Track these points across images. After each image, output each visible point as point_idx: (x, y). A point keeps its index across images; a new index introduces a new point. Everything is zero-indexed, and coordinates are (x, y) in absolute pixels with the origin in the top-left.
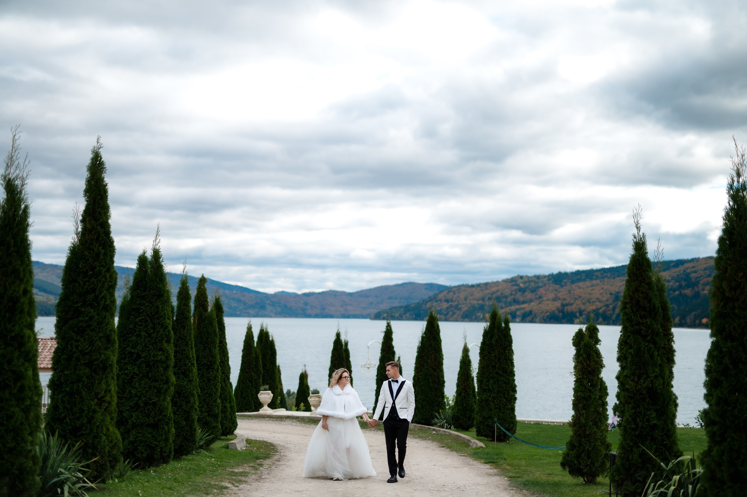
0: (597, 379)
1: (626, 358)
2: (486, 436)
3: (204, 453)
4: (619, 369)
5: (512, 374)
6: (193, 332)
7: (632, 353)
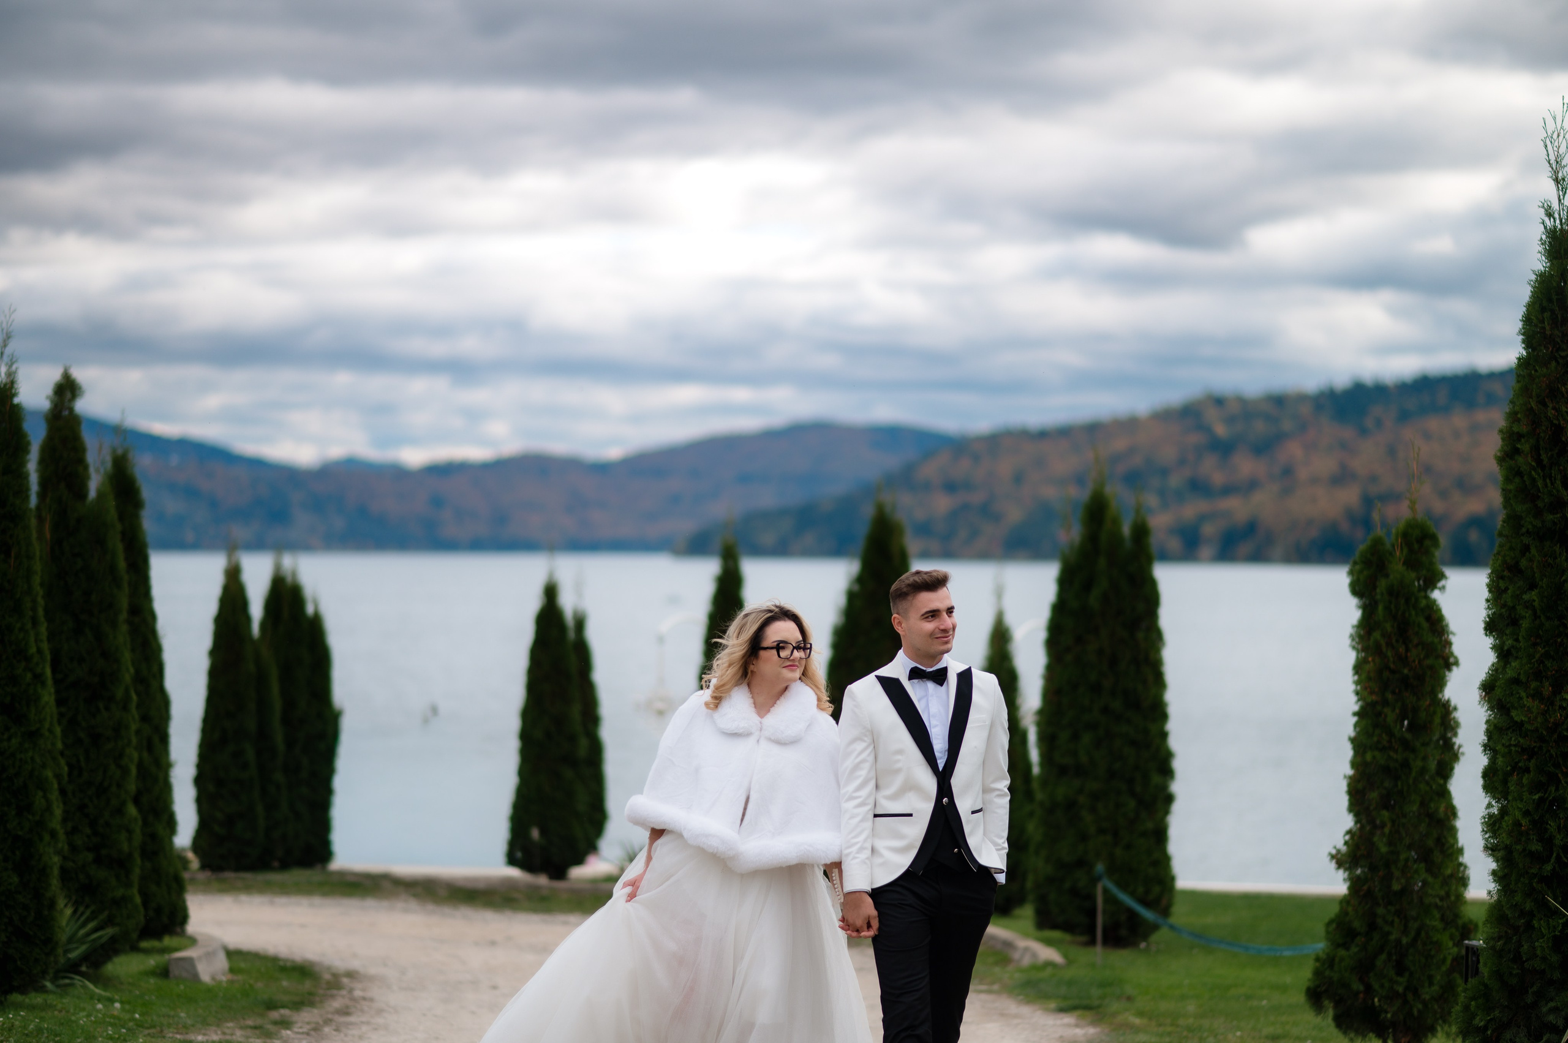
0: (1430, 705)
1: (1514, 622)
2: (1067, 927)
3: (84, 987)
4: (1491, 658)
5: (1158, 712)
6: (38, 566)
7: (1536, 604)
